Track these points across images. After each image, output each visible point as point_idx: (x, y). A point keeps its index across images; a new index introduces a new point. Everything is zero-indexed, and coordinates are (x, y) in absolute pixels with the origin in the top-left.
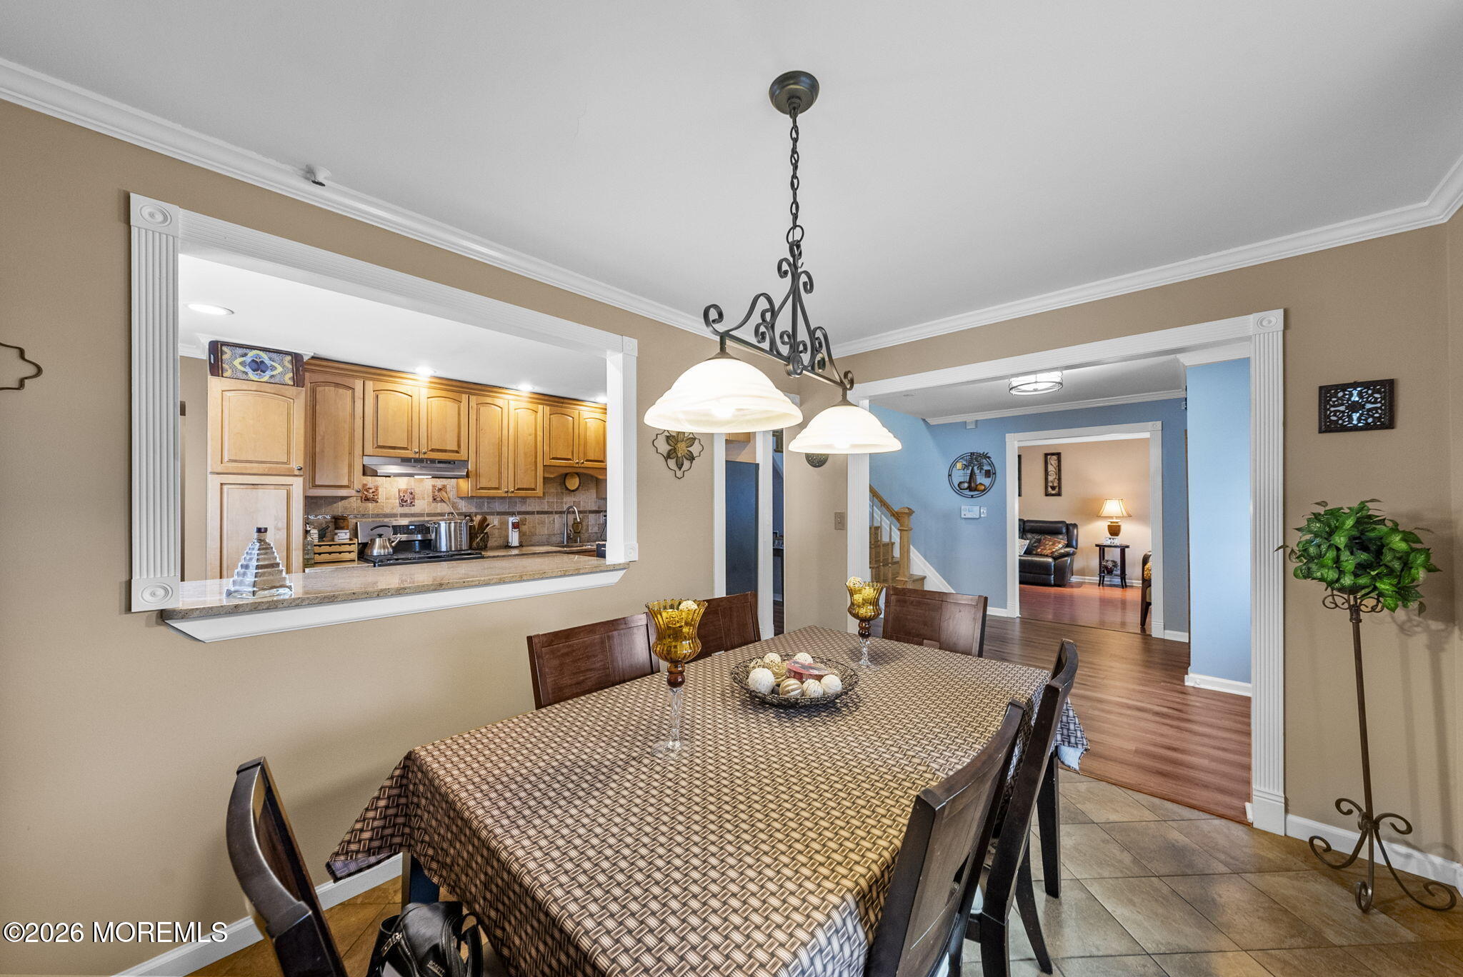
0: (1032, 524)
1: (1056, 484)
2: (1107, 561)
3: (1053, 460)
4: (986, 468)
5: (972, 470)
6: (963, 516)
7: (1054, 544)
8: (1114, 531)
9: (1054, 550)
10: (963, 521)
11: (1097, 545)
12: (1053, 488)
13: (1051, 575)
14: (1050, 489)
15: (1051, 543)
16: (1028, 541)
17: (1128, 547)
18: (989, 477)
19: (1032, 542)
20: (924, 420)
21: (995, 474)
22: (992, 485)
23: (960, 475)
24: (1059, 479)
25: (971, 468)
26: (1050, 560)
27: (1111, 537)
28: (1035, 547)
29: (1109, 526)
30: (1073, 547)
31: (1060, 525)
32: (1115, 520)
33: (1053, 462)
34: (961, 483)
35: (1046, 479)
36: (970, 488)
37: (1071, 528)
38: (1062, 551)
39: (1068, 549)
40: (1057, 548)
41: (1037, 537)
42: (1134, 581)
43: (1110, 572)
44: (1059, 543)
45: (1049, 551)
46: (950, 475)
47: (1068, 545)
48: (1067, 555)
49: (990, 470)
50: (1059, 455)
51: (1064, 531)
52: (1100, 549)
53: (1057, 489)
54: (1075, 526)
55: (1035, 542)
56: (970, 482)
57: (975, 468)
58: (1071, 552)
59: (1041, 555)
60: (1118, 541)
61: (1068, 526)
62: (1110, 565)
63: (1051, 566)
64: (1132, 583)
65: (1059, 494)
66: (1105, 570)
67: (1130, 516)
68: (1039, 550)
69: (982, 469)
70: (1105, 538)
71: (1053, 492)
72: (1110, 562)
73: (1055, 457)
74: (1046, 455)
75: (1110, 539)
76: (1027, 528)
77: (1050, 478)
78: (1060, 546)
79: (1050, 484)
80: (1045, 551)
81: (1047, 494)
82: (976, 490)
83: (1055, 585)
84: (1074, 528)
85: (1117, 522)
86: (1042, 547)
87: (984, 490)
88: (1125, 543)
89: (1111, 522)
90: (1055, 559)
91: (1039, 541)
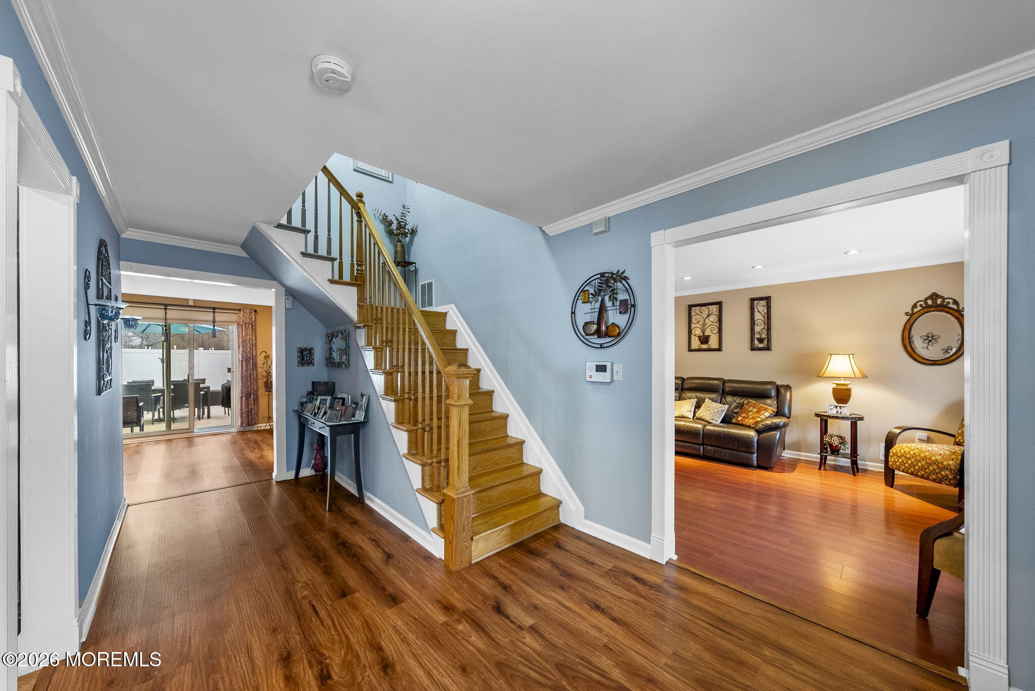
0: (734, 385)
1: (763, 336)
2: (831, 436)
3: (761, 307)
4: (622, 296)
5: (603, 301)
6: (588, 379)
7: (758, 412)
8: (842, 396)
9: (759, 419)
10: (590, 386)
11: (817, 415)
12: (761, 340)
13: (753, 453)
14: (756, 342)
15: (755, 410)
16: (727, 406)
17: (861, 419)
18: (625, 312)
19: (733, 406)
20: (541, 228)
21: (634, 306)
22: (630, 324)
23: (586, 313)
24: (769, 329)
25: (600, 298)
26: (752, 433)
27: (837, 405)
28: (736, 413)
29: (834, 389)
30: (784, 415)
31: (769, 387)
32: (842, 382)
33: (760, 309)
34: (586, 324)
35: (752, 329)
36: (598, 333)
37: (782, 390)
38: (769, 422)
39: (777, 420)
40: (762, 416)
41: (738, 400)
42: (868, 463)
43: (835, 451)
44: (766, 410)
45: (751, 421)
46: (573, 313)
47: (779, 413)
48: (775, 427)
49: (626, 301)
50: (768, 299)
51: (773, 393)
52: (822, 420)
53: (766, 342)
54: (788, 388)
55: (736, 407)
56: (599, 324)
57: (607, 298)
58: (781, 424)
59: (742, 425)
60: (846, 410)
61: (778, 389)
62: (836, 442)
63: (753, 441)
64: (866, 465)
65: (768, 348)
66: (828, 448)
67: (865, 377)
68: (740, 418)
69: (616, 299)
70: (829, 406)
71: (761, 346)
72: (835, 438)
73: (763, 303)
74: (752, 300)
75: (836, 407)
76: (727, 389)
77: (757, 329)
78: (767, 414)
79: (757, 336)
80: (748, 420)
81: (753, 349)
82: (607, 335)
83: (759, 467)
84: (786, 391)
85: (846, 385)
86: (744, 415)
87: (619, 334)
88: (859, 412)
89: (838, 384)
90: (759, 432)
91: (741, 406)
